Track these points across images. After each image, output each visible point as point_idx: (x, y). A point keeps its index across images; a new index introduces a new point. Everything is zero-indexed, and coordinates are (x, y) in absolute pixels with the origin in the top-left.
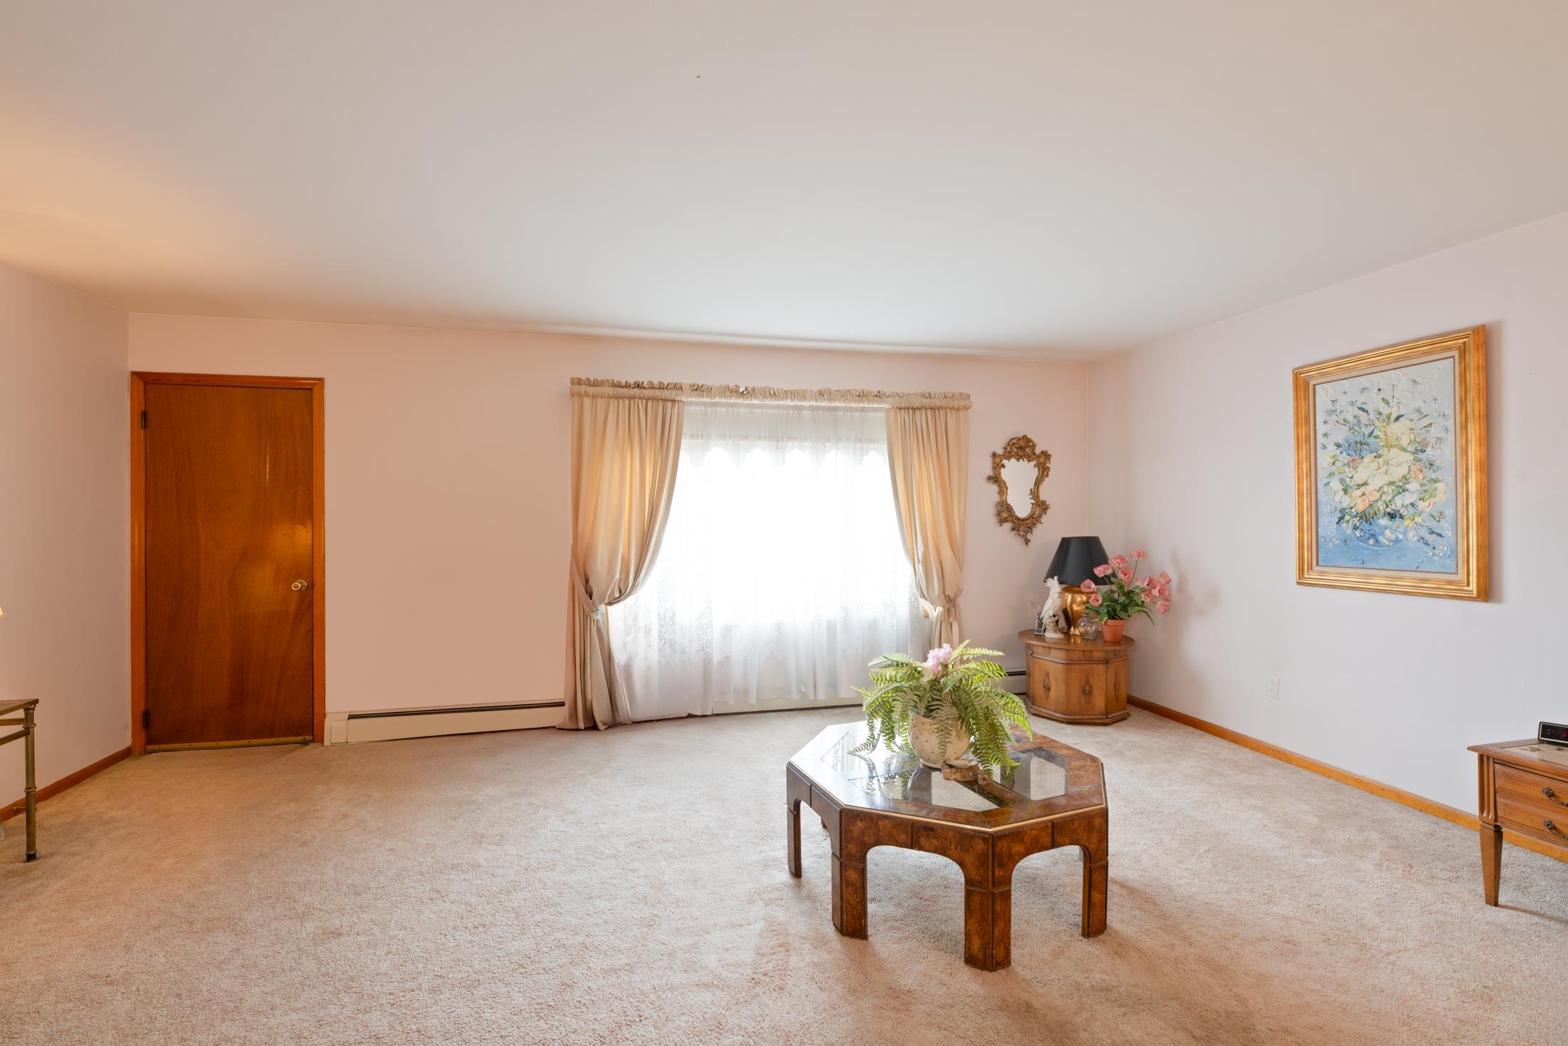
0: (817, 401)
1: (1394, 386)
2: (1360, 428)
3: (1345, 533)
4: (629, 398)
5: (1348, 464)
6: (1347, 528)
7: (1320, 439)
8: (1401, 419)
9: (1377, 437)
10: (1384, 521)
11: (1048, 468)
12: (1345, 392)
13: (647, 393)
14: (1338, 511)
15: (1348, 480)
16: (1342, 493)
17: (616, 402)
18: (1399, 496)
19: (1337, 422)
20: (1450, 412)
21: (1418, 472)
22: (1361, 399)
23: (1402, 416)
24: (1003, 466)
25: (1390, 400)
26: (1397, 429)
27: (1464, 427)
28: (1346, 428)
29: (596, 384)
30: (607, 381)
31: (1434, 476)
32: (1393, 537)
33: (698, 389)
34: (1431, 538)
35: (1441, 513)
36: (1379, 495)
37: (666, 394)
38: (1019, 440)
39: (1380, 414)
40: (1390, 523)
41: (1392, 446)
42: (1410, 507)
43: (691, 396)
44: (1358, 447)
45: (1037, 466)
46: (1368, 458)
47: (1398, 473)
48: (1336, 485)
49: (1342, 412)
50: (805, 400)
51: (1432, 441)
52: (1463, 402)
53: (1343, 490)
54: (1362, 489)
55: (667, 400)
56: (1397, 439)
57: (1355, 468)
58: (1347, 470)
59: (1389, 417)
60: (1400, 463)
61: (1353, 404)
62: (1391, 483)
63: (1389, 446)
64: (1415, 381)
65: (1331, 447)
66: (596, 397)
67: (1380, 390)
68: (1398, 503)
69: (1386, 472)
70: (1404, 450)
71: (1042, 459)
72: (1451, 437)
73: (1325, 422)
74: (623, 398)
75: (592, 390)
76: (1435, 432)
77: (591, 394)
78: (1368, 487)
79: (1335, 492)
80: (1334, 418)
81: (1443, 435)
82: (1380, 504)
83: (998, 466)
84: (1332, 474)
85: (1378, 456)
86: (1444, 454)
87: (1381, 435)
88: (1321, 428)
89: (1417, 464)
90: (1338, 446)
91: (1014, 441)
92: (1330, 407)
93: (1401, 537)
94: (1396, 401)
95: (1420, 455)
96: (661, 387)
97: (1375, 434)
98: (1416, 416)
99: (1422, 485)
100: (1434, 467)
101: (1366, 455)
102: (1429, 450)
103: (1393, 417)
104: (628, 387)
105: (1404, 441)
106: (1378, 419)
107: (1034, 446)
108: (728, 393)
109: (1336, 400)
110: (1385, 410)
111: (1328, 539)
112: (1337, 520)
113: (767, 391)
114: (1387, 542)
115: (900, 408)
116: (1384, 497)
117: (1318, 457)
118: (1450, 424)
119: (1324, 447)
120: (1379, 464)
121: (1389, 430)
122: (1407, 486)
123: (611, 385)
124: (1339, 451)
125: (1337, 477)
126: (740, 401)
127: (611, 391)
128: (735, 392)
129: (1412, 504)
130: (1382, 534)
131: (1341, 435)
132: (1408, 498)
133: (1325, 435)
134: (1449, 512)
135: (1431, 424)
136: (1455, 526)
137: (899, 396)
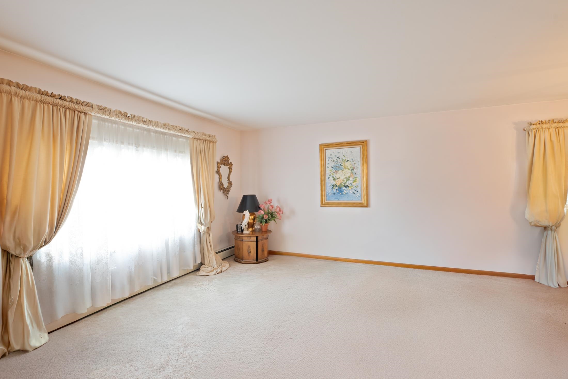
0: (163, 129)
1: (346, 152)
2: (338, 163)
3: (334, 191)
4: (52, 105)
5: (335, 172)
6: (335, 190)
7: (327, 165)
8: (348, 161)
9: (342, 166)
10: (344, 188)
11: (232, 169)
12: (334, 153)
13: (67, 104)
14: (332, 186)
15: (335, 177)
16: (333, 180)
17: (42, 105)
18: (348, 181)
19: (332, 161)
20: (359, 160)
21: (352, 175)
22: (338, 155)
23: (348, 160)
24: (220, 167)
25: (345, 156)
26: (347, 164)
27: (363, 164)
28: (334, 163)
29: (25, 88)
30: (35, 88)
31: (356, 176)
32: (346, 192)
33: (102, 109)
34: (355, 192)
35: (358, 186)
36: (343, 181)
37: (81, 108)
38: (226, 157)
39: (343, 159)
40: (346, 188)
41: (346, 168)
42: (350, 184)
43: (98, 113)
44: (337, 168)
45: (229, 168)
46: (340, 171)
47: (347, 175)
48: (331, 178)
49: (333, 158)
50: (159, 127)
51: (356, 167)
52: (363, 159)
53: (333, 179)
54: (338, 179)
55: (81, 112)
56: (347, 166)
57: (336, 174)
58: (334, 174)
59: (345, 160)
60: (348, 173)
61: (336, 156)
62: (346, 178)
63: (345, 168)
64: (351, 152)
65: (330, 168)
66: (24, 98)
67: (343, 153)
68: (348, 183)
69: (345, 175)
70: (349, 169)
71: (230, 166)
72: (360, 167)
73: (328, 160)
74: (48, 103)
75: (22, 93)
76: (356, 165)
77: (20, 95)
78: (340, 179)
79: (331, 180)
80: (330, 159)
81: (358, 166)
82: (343, 183)
83: (219, 167)
84: (330, 175)
85: (343, 171)
86: (358, 171)
87: (343, 165)
88: (327, 162)
89: (352, 173)
90: (332, 167)
91: (224, 157)
92: (330, 156)
93: (348, 192)
94: (347, 157)
95: (353, 171)
96: (78, 103)
97: (342, 165)
98: (351, 161)
99: (353, 179)
100: (356, 174)
101: (340, 170)
102: (355, 170)
103: (346, 160)
104: (52, 97)
105: (349, 167)
106: (342, 161)
107: (229, 160)
108: (120, 115)
109: (331, 155)
110: (344, 159)
111: (329, 193)
112: (332, 188)
113: (141, 119)
114: (345, 194)
115: (195, 138)
116: (344, 182)
117: (326, 170)
118: (360, 163)
119: (328, 167)
120: (343, 173)
121: (345, 164)
122: (350, 179)
123: (38, 92)
124: (332, 169)
125: (332, 176)
126: (126, 122)
127: (39, 97)
128: (125, 116)
129: (351, 184)
130: (343, 191)
131: (333, 164)
132: (350, 182)
133: (328, 164)
134: (359, 186)
135: (355, 163)
136: (361, 189)
137: (195, 133)
